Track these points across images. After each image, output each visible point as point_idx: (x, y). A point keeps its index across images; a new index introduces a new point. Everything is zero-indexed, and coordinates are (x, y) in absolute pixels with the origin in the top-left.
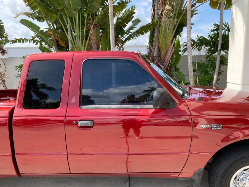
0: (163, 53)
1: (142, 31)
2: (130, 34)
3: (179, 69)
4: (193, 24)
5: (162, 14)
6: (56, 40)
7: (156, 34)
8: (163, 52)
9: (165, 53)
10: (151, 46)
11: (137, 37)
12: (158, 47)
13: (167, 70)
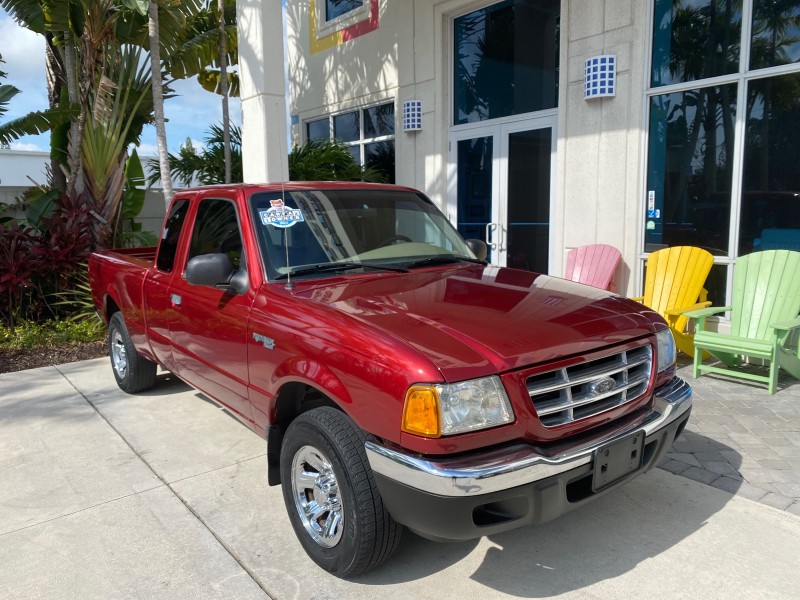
0: (99, 185)
1: (31, 125)
3: (140, 225)
4: (167, 120)
5: (90, 94)
7: (75, 138)
8: (97, 184)
9: (104, 184)
10: (61, 166)
12: (85, 170)
13: (113, 227)
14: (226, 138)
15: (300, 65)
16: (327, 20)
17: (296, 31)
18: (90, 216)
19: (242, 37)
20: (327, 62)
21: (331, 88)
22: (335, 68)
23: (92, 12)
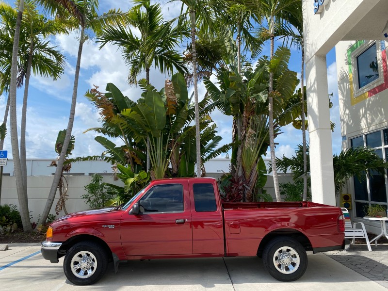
0: (248, 173)
1: (224, 149)
2: (212, 152)
3: (266, 191)
4: (278, 144)
5: (245, 136)
6: (132, 158)
7: (239, 154)
9: (250, 173)
10: (234, 166)
11: (219, 154)
12: (242, 167)
13: (253, 191)
14: (304, 151)
15: (346, 112)
16: (360, 88)
17: (343, 97)
18: (244, 186)
19: (309, 106)
20: (361, 111)
21: (363, 123)
22: (365, 113)
23: (247, 105)
